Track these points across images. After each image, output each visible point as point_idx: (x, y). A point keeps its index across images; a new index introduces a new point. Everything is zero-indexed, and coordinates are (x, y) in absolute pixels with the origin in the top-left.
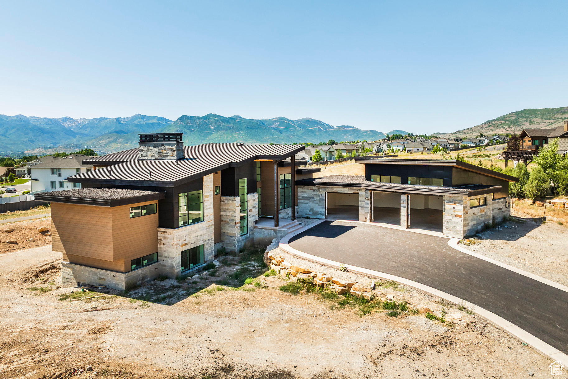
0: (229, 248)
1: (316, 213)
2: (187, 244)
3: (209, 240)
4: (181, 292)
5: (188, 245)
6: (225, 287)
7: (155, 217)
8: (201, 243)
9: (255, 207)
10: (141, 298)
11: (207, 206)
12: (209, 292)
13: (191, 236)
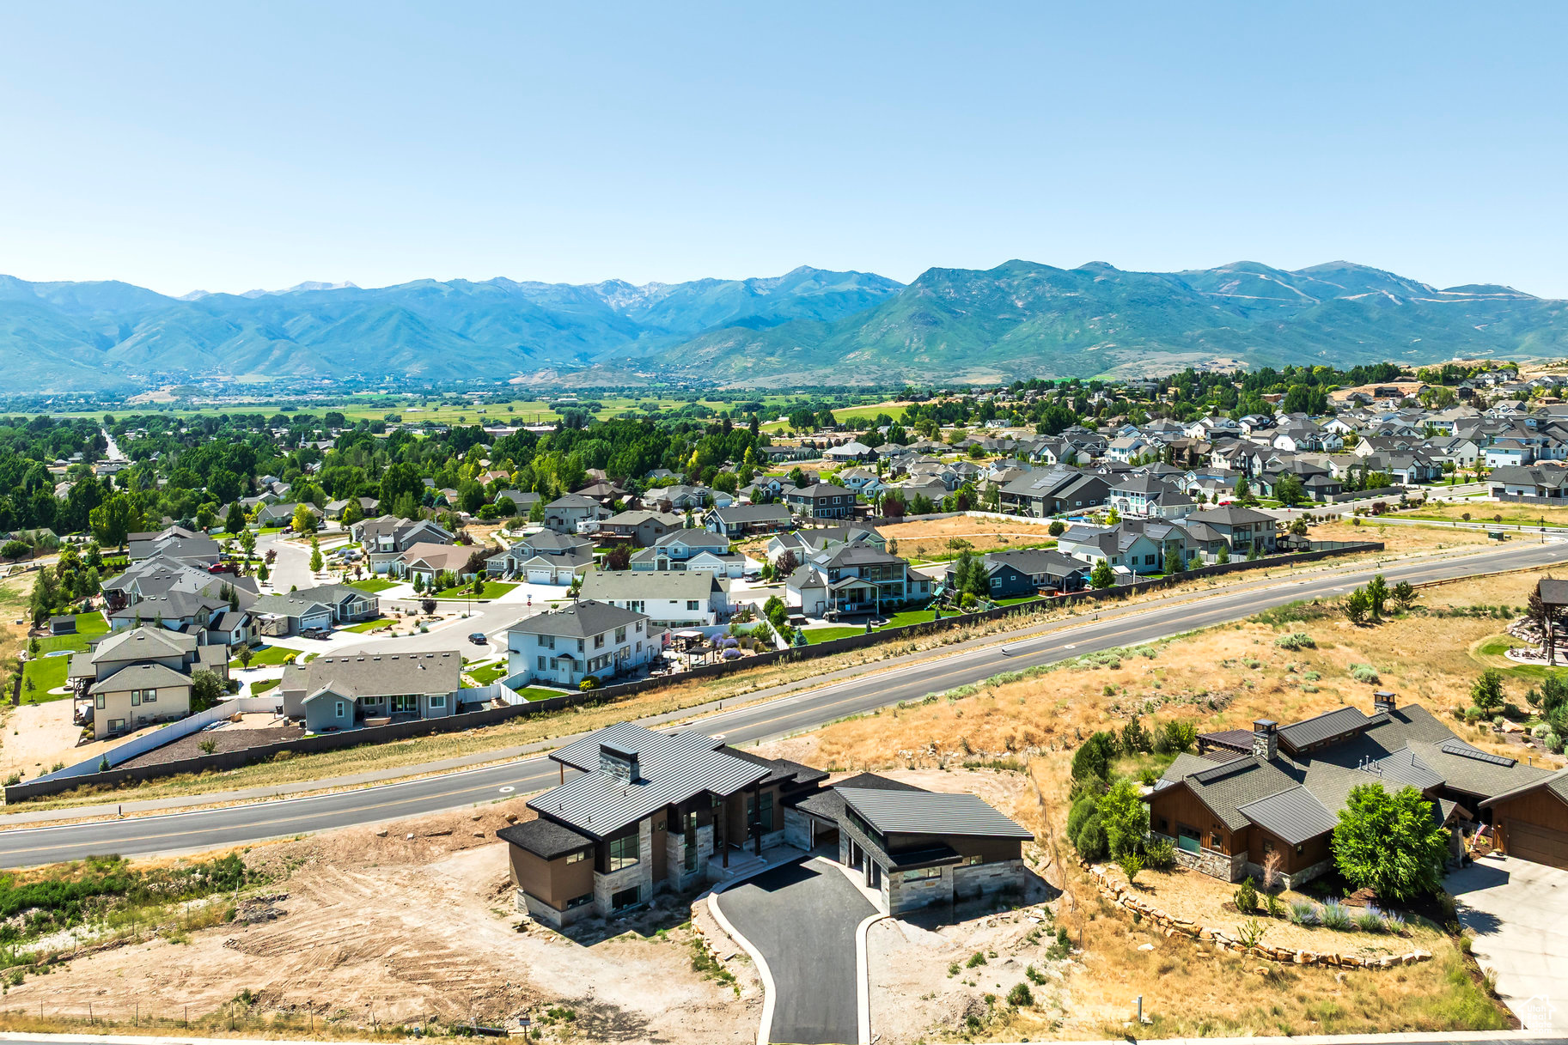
0: (674, 887)
1: (801, 842)
3: (646, 881)
4: (602, 935)
5: (620, 888)
6: (638, 935)
7: (592, 861)
8: (635, 885)
9: (708, 841)
10: (569, 936)
11: (643, 848)
12: (623, 939)
13: (624, 881)
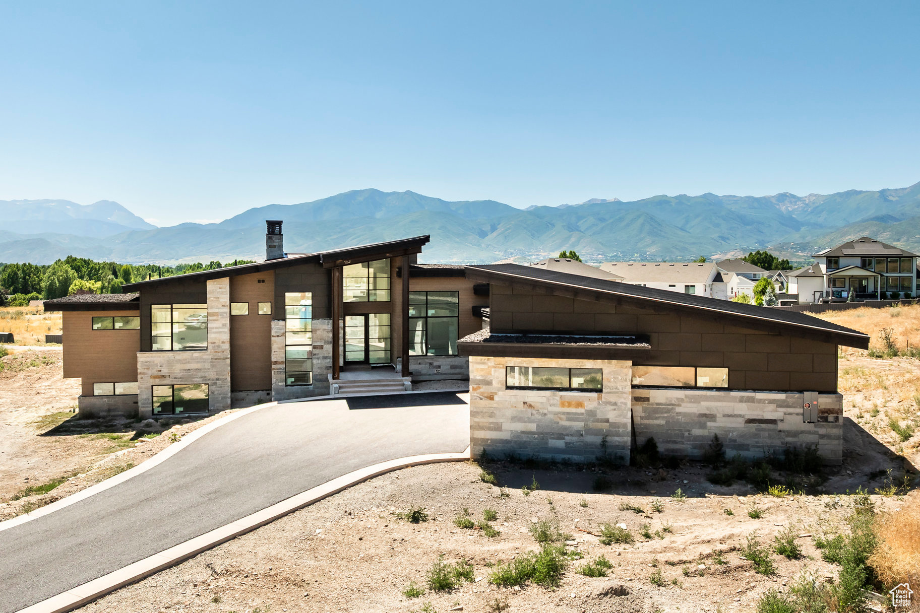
2: (165, 377)
3: (217, 379)
5: (167, 378)
7: (137, 334)
8: (197, 381)
9: (331, 342)
11: (213, 328)
13: (174, 368)
